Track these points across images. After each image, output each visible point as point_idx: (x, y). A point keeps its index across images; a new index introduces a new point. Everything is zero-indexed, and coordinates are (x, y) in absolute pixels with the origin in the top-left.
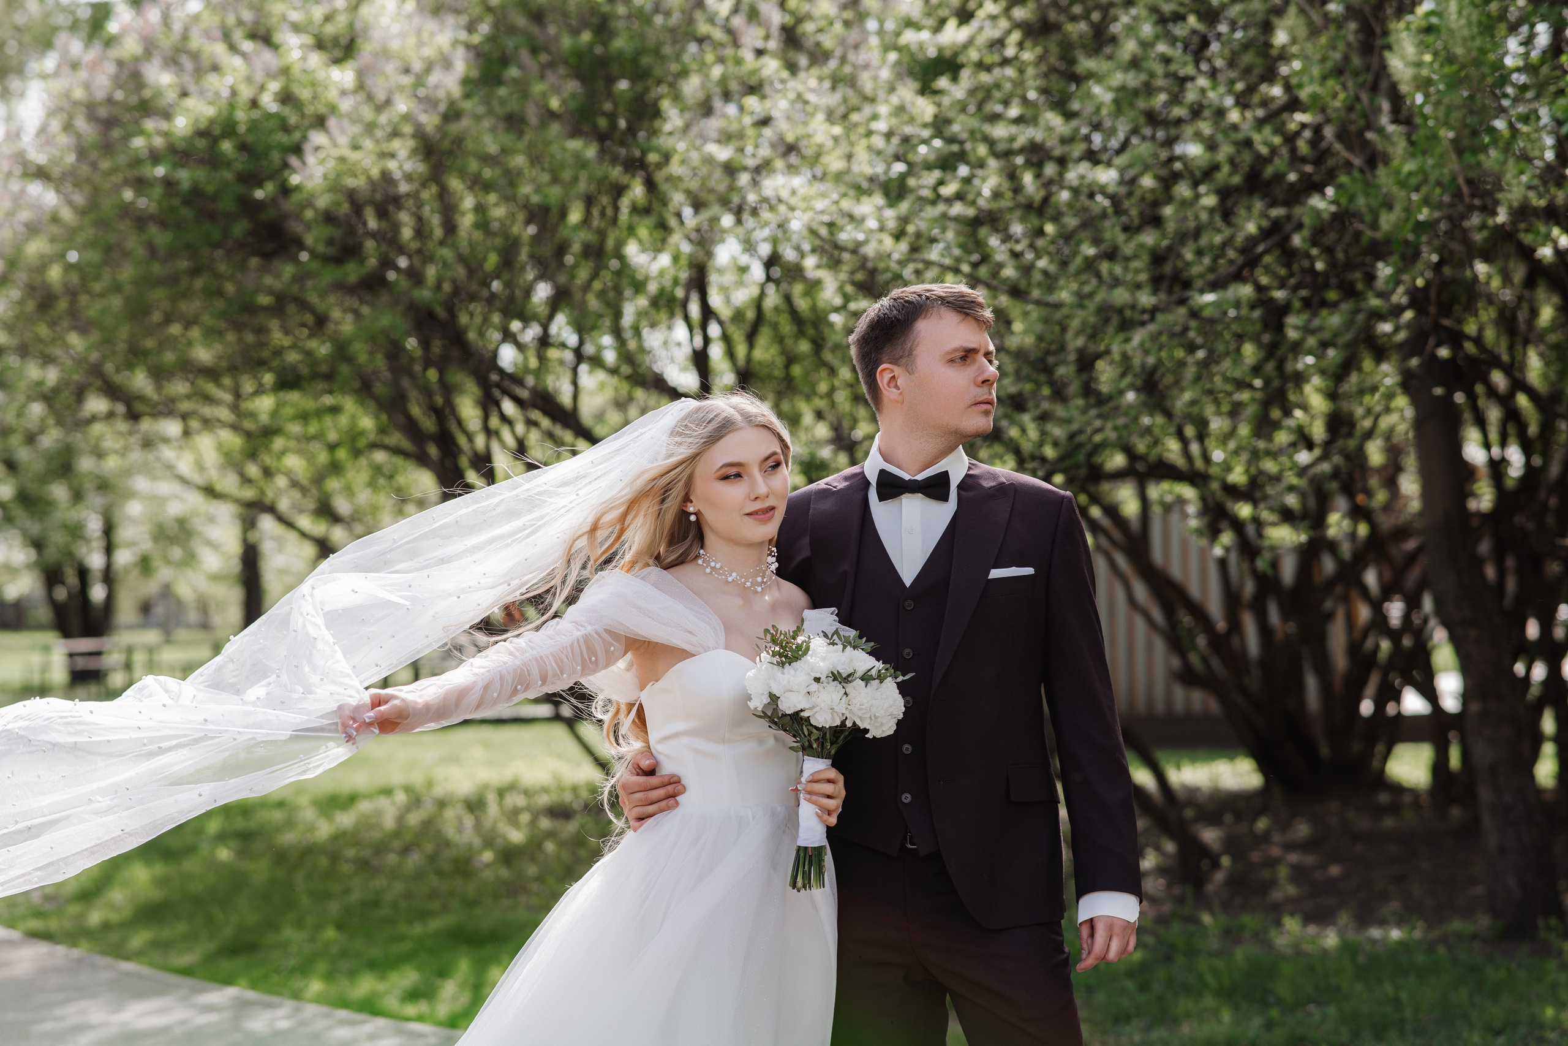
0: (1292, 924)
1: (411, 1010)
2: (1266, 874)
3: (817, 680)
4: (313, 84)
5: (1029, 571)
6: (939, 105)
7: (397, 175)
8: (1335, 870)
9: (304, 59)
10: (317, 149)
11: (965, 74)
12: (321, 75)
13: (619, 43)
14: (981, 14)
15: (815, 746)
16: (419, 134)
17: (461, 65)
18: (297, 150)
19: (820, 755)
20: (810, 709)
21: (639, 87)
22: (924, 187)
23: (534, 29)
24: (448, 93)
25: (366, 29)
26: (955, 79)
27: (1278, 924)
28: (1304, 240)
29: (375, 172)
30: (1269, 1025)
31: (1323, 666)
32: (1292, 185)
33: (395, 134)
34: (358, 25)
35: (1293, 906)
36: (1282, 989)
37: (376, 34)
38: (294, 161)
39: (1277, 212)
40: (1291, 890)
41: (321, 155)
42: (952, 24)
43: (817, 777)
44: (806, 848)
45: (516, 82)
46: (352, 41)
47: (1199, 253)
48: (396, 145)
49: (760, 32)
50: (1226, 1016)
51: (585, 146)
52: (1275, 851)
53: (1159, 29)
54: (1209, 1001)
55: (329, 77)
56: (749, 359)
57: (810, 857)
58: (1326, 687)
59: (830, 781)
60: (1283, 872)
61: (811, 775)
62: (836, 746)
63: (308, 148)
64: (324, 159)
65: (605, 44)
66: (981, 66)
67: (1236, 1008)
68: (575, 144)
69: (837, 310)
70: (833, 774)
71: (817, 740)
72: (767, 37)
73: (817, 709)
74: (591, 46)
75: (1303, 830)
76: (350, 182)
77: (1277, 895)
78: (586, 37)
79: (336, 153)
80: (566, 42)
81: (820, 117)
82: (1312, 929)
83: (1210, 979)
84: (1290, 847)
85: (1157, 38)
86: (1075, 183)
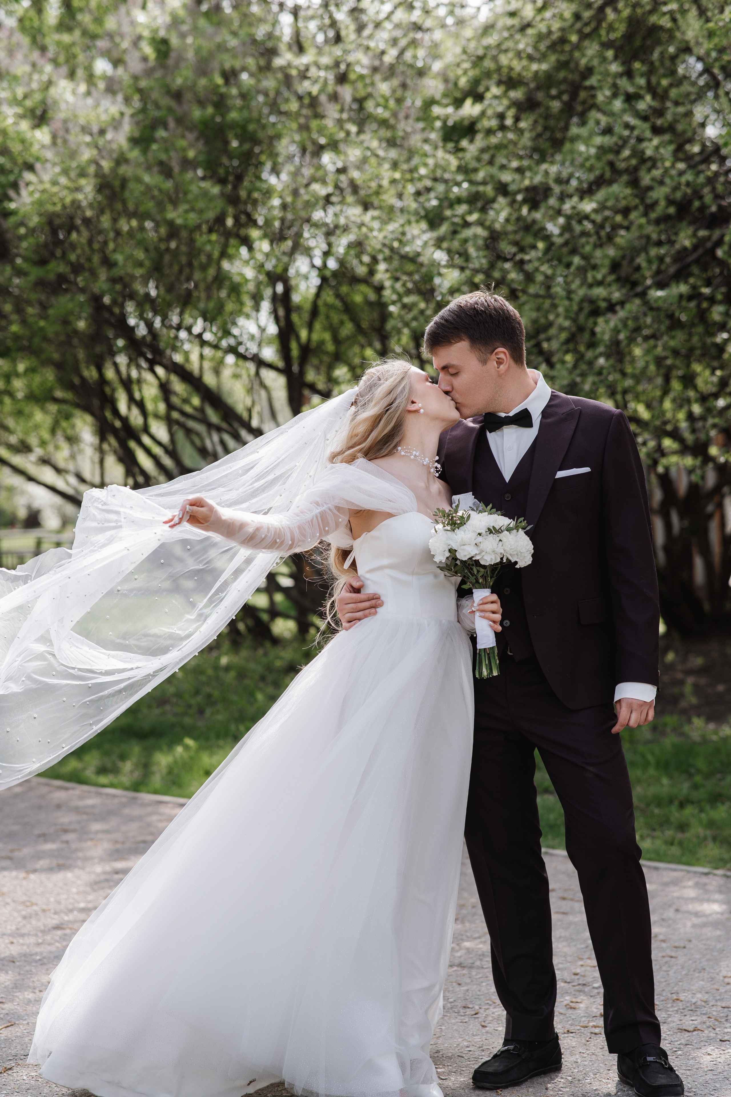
0: (698, 722)
1: (103, 779)
2: (676, 690)
3: (480, 534)
4: (23, 141)
5: (587, 470)
6: (460, 159)
7: (84, 204)
8: (721, 688)
9: (15, 123)
10: (28, 184)
11: (479, 137)
12: (29, 135)
13: (234, 115)
14: (488, 95)
15: (480, 581)
16: (99, 174)
17: (127, 127)
18: (15, 186)
19: (483, 586)
20: (479, 554)
21: (246, 146)
22: (456, 216)
23: (173, 104)
24: (120, 147)
25: (55, 102)
26: (472, 141)
27: (689, 721)
28: (725, 253)
29: (68, 200)
30: (696, 787)
31: (706, 552)
32: (713, 214)
33: (83, 174)
34: (49, 101)
35: (698, 710)
36: (701, 763)
37: (63, 106)
38: (12, 193)
39: (702, 233)
40: (694, 700)
41: (31, 188)
42: (469, 102)
43: (485, 601)
44: (485, 649)
45: (165, 140)
46: (45, 112)
47: (649, 262)
48: (83, 182)
49: (338, 107)
50: (665, 781)
51: (212, 186)
52: (679, 676)
53: (626, 106)
54: (652, 771)
55: (33, 136)
56: (309, 340)
57: (488, 654)
58: (709, 565)
59: (492, 602)
60: (688, 689)
61: (481, 600)
62: (493, 579)
63: (22, 184)
64: (33, 192)
65: (223, 115)
66: (489, 132)
67: (671, 777)
68: (205, 185)
69: (394, 303)
70: (495, 597)
71: (482, 576)
72: (342, 111)
73: (483, 553)
74: (213, 117)
75: (699, 661)
76: (50, 208)
77: (683, 704)
78: (210, 110)
79: (41, 187)
80: (197, 113)
81: (387, 166)
82: (711, 726)
83: (650, 757)
84: (689, 672)
85: (624, 111)
86: (569, 212)
